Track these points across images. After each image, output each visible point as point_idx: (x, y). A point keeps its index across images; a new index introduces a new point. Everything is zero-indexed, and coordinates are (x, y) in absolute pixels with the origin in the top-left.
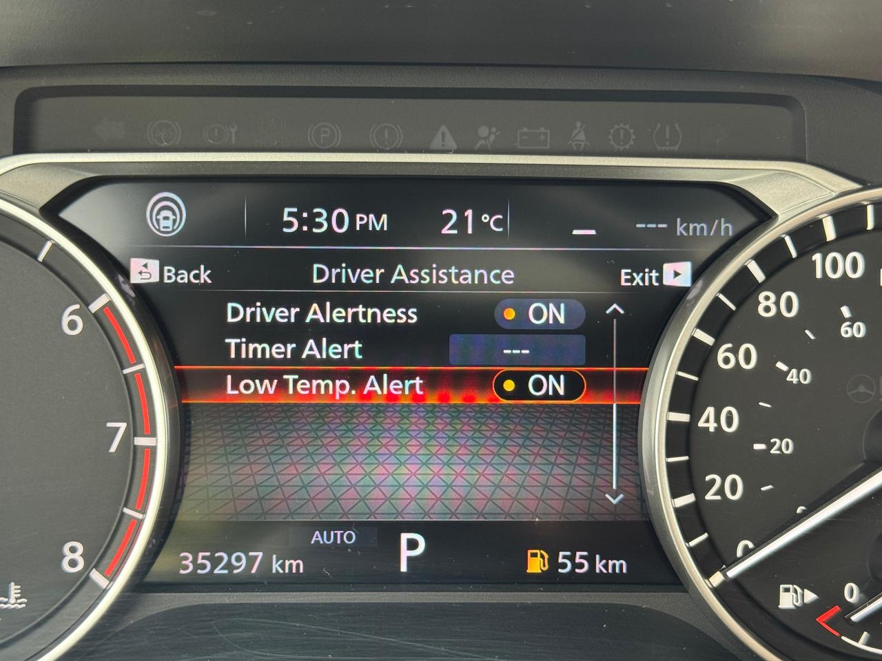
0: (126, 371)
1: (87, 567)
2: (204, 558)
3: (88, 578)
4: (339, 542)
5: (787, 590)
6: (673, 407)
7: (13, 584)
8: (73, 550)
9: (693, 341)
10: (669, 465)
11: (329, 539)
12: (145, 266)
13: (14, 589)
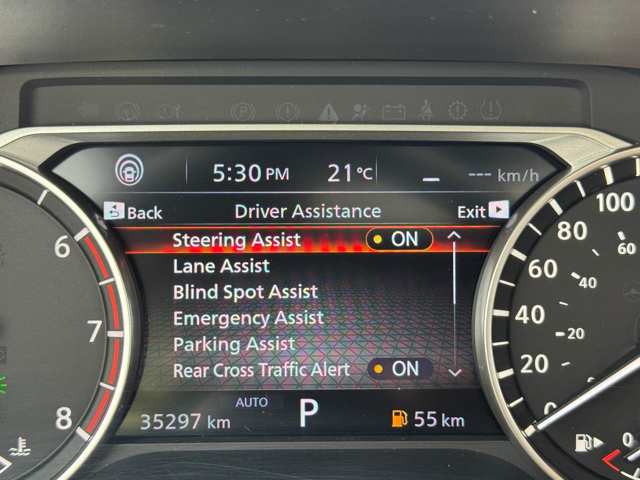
0: (101, 283)
1: (74, 426)
2: (158, 418)
3: (75, 433)
4: (256, 406)
5: (581, 438)
6: (497, 306)
7: (20, 438)
8: (64, 413)
9: (511, 258)
10: (494, 348)
11: (248, 404)
12: (115, 207)
13: (21, 442)
